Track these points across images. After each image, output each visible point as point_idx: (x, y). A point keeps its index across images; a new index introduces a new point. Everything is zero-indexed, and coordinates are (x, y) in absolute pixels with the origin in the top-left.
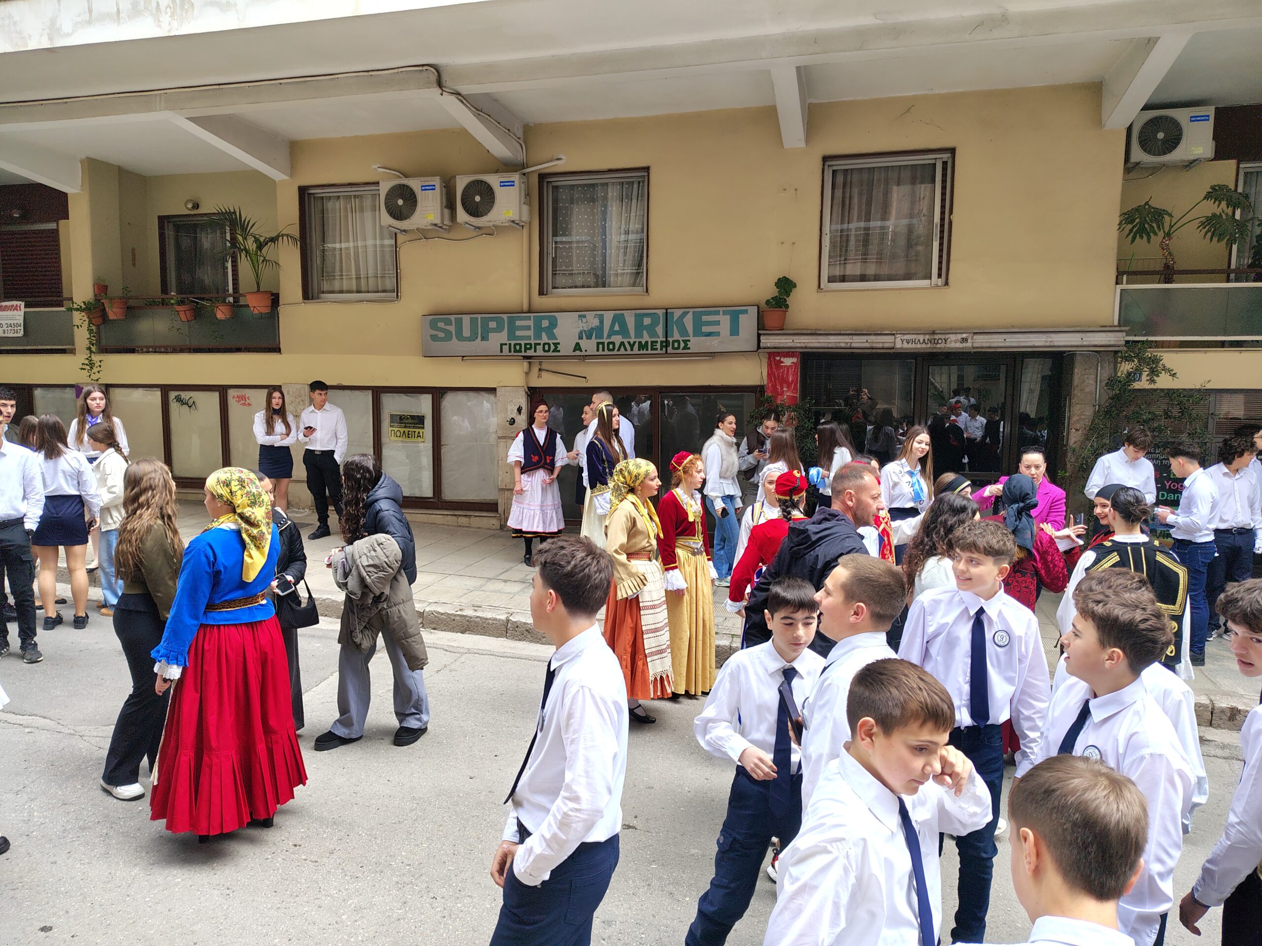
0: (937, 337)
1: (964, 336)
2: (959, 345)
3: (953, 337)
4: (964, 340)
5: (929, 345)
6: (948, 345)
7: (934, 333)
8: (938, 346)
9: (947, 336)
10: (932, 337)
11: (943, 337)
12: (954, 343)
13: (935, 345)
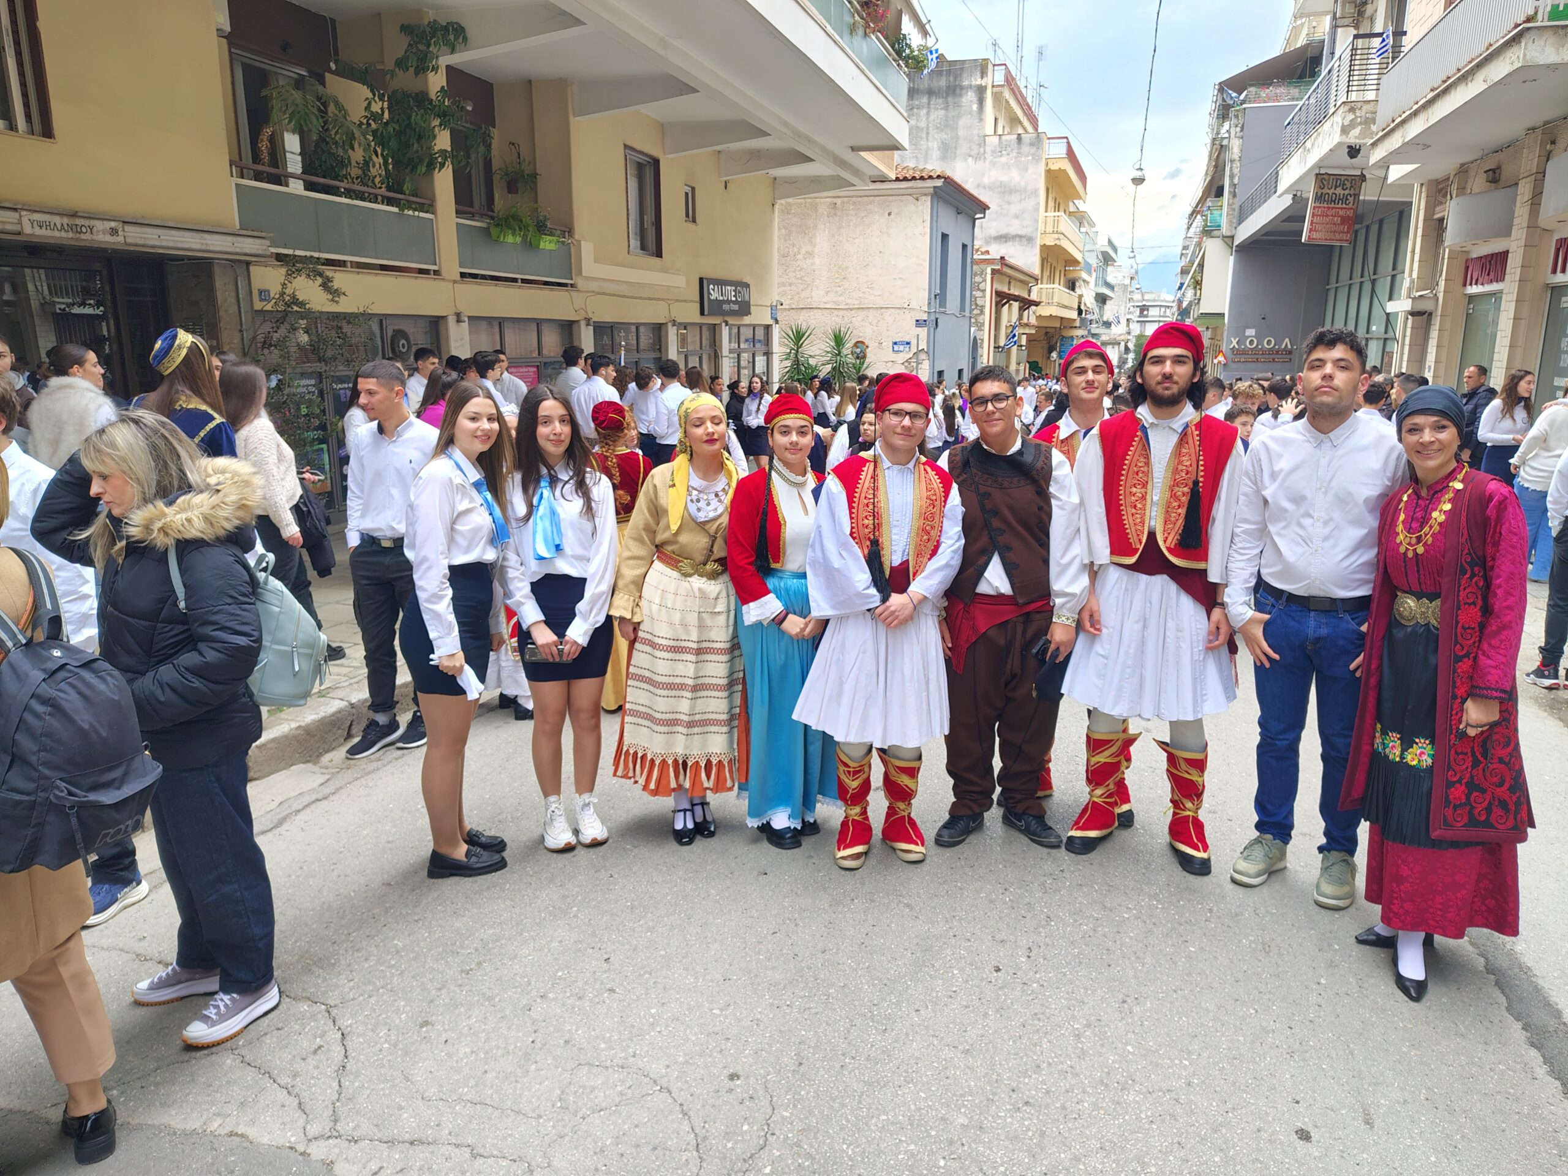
0: (80, 222)
1: (113, 224)
2: (108, 238)
3: (99, 225)
4: (114, 232)
5: (71, 235)
6: (95, 237)
7: (74, 215)
8: (83, 236)
9: (92, 223)
10: (72, 221)
11: (86, 223)
12: (101, 235)
13: (78, 235)
